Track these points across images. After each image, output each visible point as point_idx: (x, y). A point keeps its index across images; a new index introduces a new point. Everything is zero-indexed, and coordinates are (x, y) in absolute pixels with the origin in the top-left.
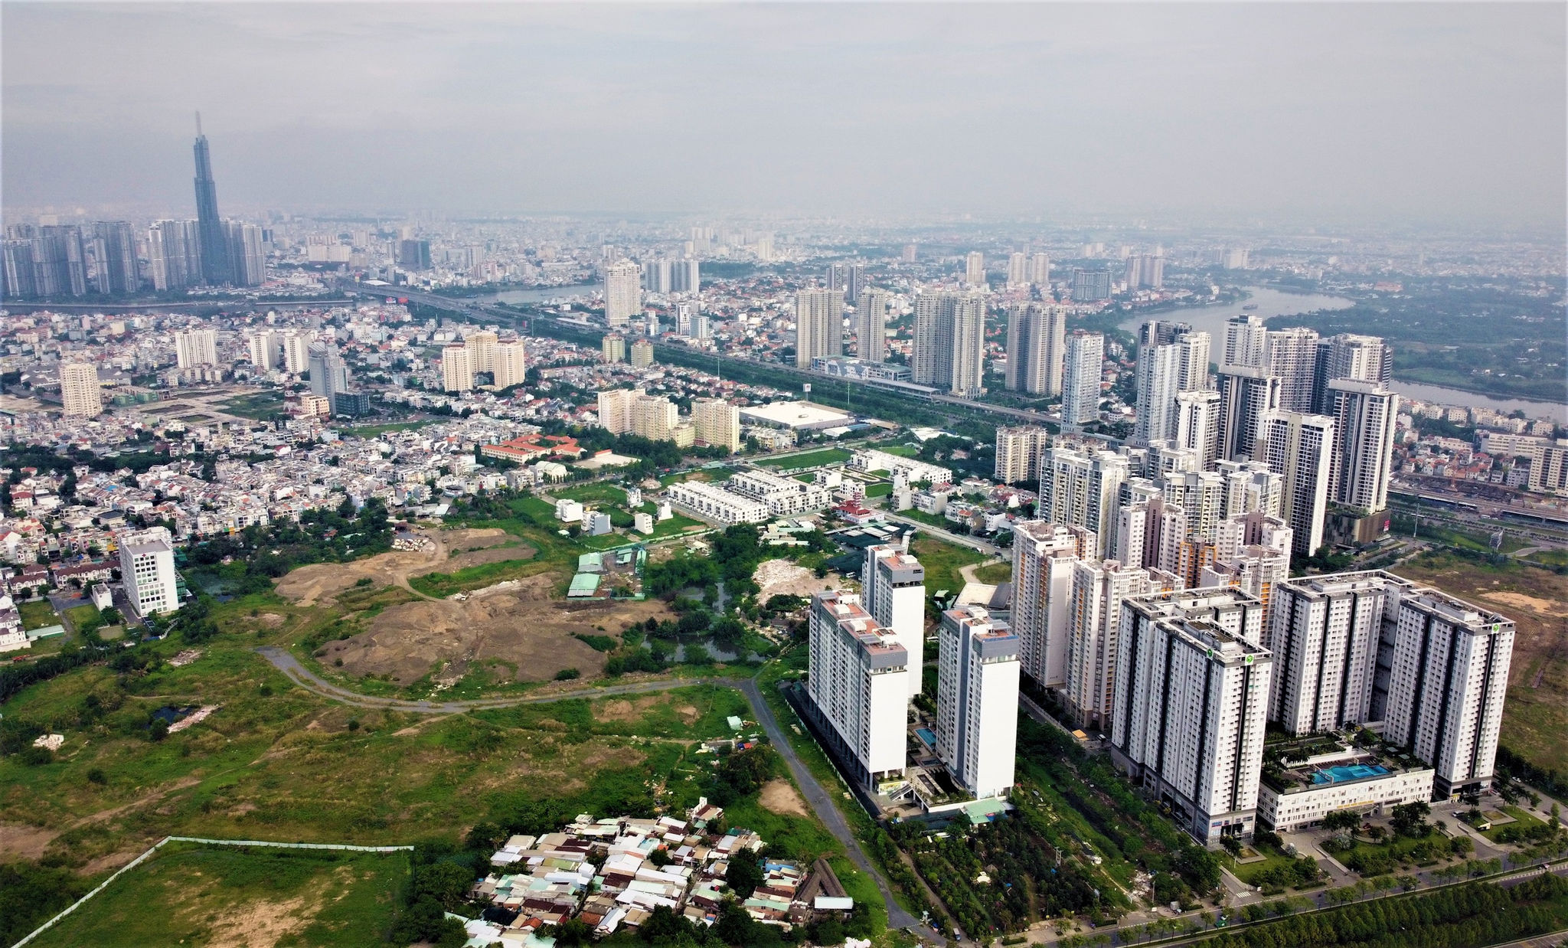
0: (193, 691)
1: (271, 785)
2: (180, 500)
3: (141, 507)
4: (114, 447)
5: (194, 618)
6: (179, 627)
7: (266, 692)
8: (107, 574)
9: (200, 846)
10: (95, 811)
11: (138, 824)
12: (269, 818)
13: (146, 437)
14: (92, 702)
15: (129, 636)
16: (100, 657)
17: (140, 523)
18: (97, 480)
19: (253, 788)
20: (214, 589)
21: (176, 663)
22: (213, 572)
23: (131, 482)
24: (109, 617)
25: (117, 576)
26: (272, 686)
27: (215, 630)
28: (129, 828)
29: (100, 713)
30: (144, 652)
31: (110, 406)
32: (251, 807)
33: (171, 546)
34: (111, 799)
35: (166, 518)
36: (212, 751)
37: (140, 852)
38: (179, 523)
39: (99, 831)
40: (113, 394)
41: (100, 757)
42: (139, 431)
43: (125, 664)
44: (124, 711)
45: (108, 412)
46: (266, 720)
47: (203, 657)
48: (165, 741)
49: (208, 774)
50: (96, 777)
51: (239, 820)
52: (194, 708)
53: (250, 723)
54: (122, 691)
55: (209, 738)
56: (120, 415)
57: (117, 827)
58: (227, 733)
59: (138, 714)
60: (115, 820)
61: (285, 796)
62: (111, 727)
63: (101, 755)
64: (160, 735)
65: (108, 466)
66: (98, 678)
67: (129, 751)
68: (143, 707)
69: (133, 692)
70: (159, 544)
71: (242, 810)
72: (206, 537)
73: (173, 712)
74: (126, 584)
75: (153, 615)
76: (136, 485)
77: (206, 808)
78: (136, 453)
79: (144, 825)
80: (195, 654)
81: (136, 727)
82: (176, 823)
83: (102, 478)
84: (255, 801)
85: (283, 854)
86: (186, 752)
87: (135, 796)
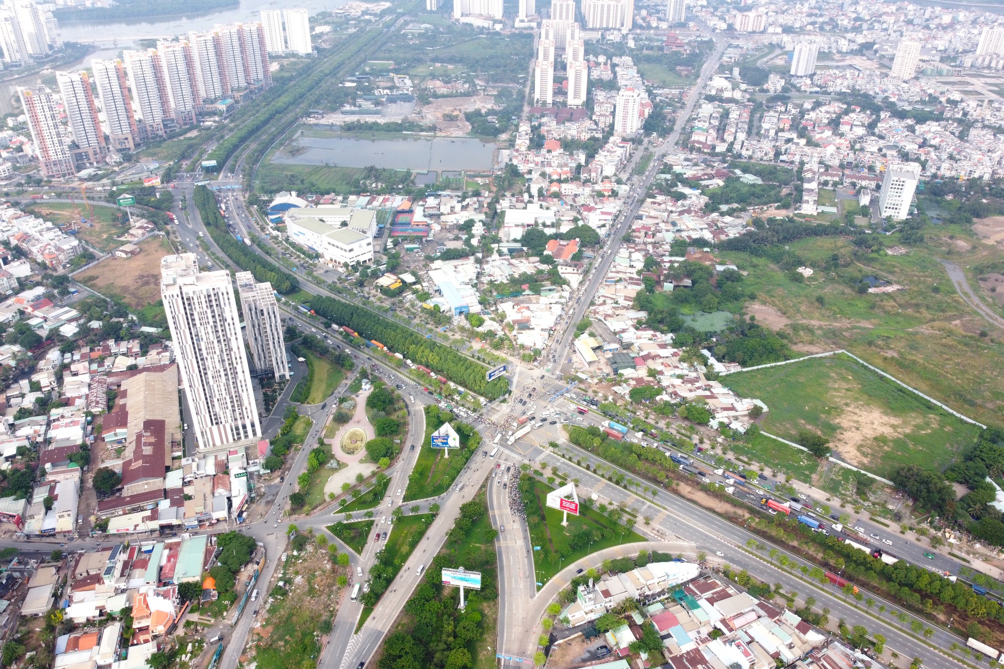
0: (892, 273)
1: (913, 347)
2: (936, 148)
3: (911, 147)
4: (910, 103)
5: (912, 228)
6: (901, 231)
7: (936, 290)
8: (873, 184)
9: (857, 363)
10: (812, 318)
11: (831, 335)
12: (903, 365)
13: (933, 100)
14: (835, 258)
15: (870, 226)
16: (848, 233)
17: (905, 157)
18: (891, 123)
19: (902, 344)
20: (932, 213)
21: (890, 252)
22: (937, 202)
23: (911, 129)
24: (864, 212)
25: (878, 187)
26: (942, 288)
27: (921, 240)
28: (825, 335)
29: (836, 266)
30: (874, 239)
31: (920, 73)
32: (895, 355)
33: (918, 177)
34: (823, 316)
35: (923, 158)
36: (887, 313)
37: (825, 351)
38: (930, 163)
39: (809, 330)
40: (924, 66)
41: (826, 290)
42: (930, 95)
43: (861, 242)
44: (850, 269)
45: (917, 78)
46: (928, 307)
47: (907, 254)
48: (864, 296)
49: (879, 324)
50: (820, 300)
51: (885, 359)
52: (889, 283)
53: (917, 305)
54: (853, 258)
55: (889, 304)
56: (923, 82)
57: (819, 332)
58: (901, 306)
59: (856, 274)
60: (820, 328)
61: (919, 358)
62: (839, 276)
63: (827, 290)
64: (863, 291)
65: (901, 115)
66: (843, 245)
67: (843, 293)
68: (860, 271)
69: (859, 260)
70: (911, 174)
71: (889, 354)
72: (942, 177)
73: (876, 280)
74: (881, 194)
75: (889, 218)
76: (913, 131)
77: (870, 343)
78: (922, 110)
79: (834, 337)
80: (903, 250)
81: (852, 281)
82: (851, 344)
83: (895, 122)
84: (899, 353)
85: (901, 390)
86: (872, 307)
87: (835, 319)
